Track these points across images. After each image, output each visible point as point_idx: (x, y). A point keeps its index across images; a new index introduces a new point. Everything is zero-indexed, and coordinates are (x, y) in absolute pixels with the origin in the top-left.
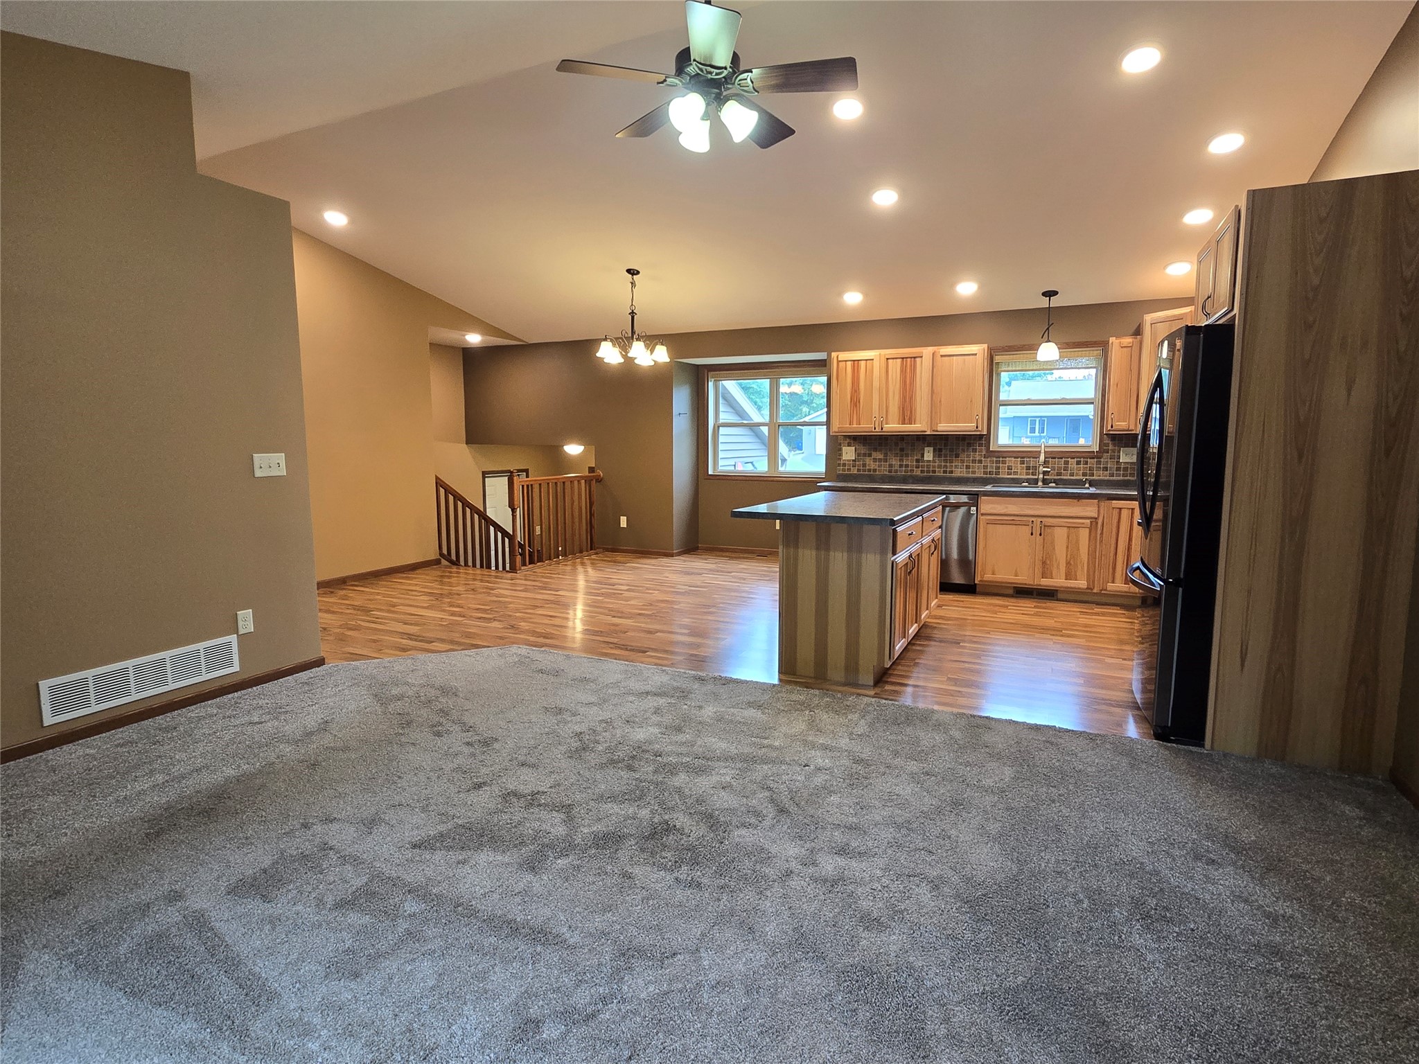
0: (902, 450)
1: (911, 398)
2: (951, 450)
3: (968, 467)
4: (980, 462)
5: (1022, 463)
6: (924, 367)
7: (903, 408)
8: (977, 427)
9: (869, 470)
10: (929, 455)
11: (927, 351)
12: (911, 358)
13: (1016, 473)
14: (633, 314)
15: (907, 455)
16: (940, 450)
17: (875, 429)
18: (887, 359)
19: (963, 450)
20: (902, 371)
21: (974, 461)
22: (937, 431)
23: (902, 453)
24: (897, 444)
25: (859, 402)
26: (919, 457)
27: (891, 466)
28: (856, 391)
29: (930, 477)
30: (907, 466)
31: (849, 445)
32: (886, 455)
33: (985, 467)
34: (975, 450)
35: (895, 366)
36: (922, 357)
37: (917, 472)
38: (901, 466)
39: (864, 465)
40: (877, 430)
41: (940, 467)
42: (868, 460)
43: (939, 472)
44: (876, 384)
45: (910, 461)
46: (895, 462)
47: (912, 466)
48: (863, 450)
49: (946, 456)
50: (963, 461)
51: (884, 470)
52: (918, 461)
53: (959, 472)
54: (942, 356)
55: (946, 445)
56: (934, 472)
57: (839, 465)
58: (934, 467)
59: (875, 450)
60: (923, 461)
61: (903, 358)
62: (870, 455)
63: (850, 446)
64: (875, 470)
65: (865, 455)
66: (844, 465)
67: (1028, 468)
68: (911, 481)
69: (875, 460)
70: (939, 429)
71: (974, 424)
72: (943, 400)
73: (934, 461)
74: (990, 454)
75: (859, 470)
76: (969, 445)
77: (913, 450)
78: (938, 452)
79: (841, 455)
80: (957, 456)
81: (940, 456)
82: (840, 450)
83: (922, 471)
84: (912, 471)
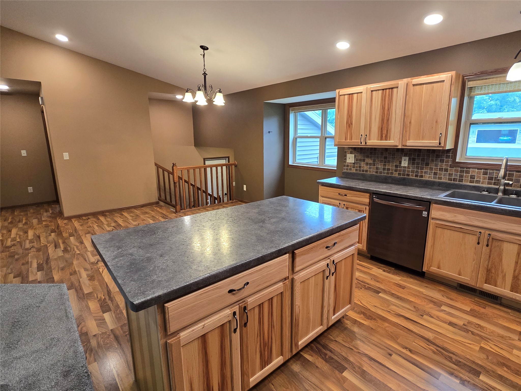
0: (385, 158)
1: (388, 120)
2: (423, 160)
3: (435, 174)
4: (446, 170)
5: (485, 173)
6: (399, 95)
7: (382, 129)
8: (440, 144)
9: (363, 171)
10: (405, 163)
11: (402, 83)
12: (389, 89)
13: (478, 182)
14: (205, 74)
15: (389, 162)
16: (414, 159)
17: (361, 143)
18: (372, 91)
19: (433, 161)
20: (382, 99)
21: (441, 170)
22: (406, 146)
23: (386, 160)
24: (382, 154)
25: (352, 124)
26: (398, 164)
27: (377, 168)
28: (350, 116)
29: (404, 179)
30: (388, 169)
31: (351, 153)
32: (374, 161)
33: (450, 175)
34: (442, 161)
35: (378, 96)
36: (397, 87)
37: (396, 175)
38: (384, 169)
39: (360, 167)
40: (363, 144)
41: (413, 172)
42: (363, 164)
43: (412, 175)
44: (363, 111)
45: (391, 166)
46: (380, 166)
47: (392, 170)
48: (360, 157)
49: (418, 164)
50: (431, 169)
51: (372, 171)
52: (396, 166)
53: (429, 177)
54: (414, 85)
55: (419, 156)
56: (408, 175)
57: (345, 166)
58: (408, 171)
59: (368, 157)
60: (401, 167)
61: (383, 90)
62: (364, 161)
63: (352, 154)
64: (367, 171)
65: (360, 160)
66: (348, 166)
67: (490, 179)
68: (390, 181)
69: (367, 164)
70: (408, 144)
71: (438, 141)
72: (413, 121)
73: (408, 167)
74: (455, 164)
75: (356, 170)
76: (438, 156)
77: (393, 158)
78: (412, 161)
79: (346, 159)
80: (427, 164)
81: (413, 164)
82: (346, 156)
83: (399, 174)
84: (392, 173)
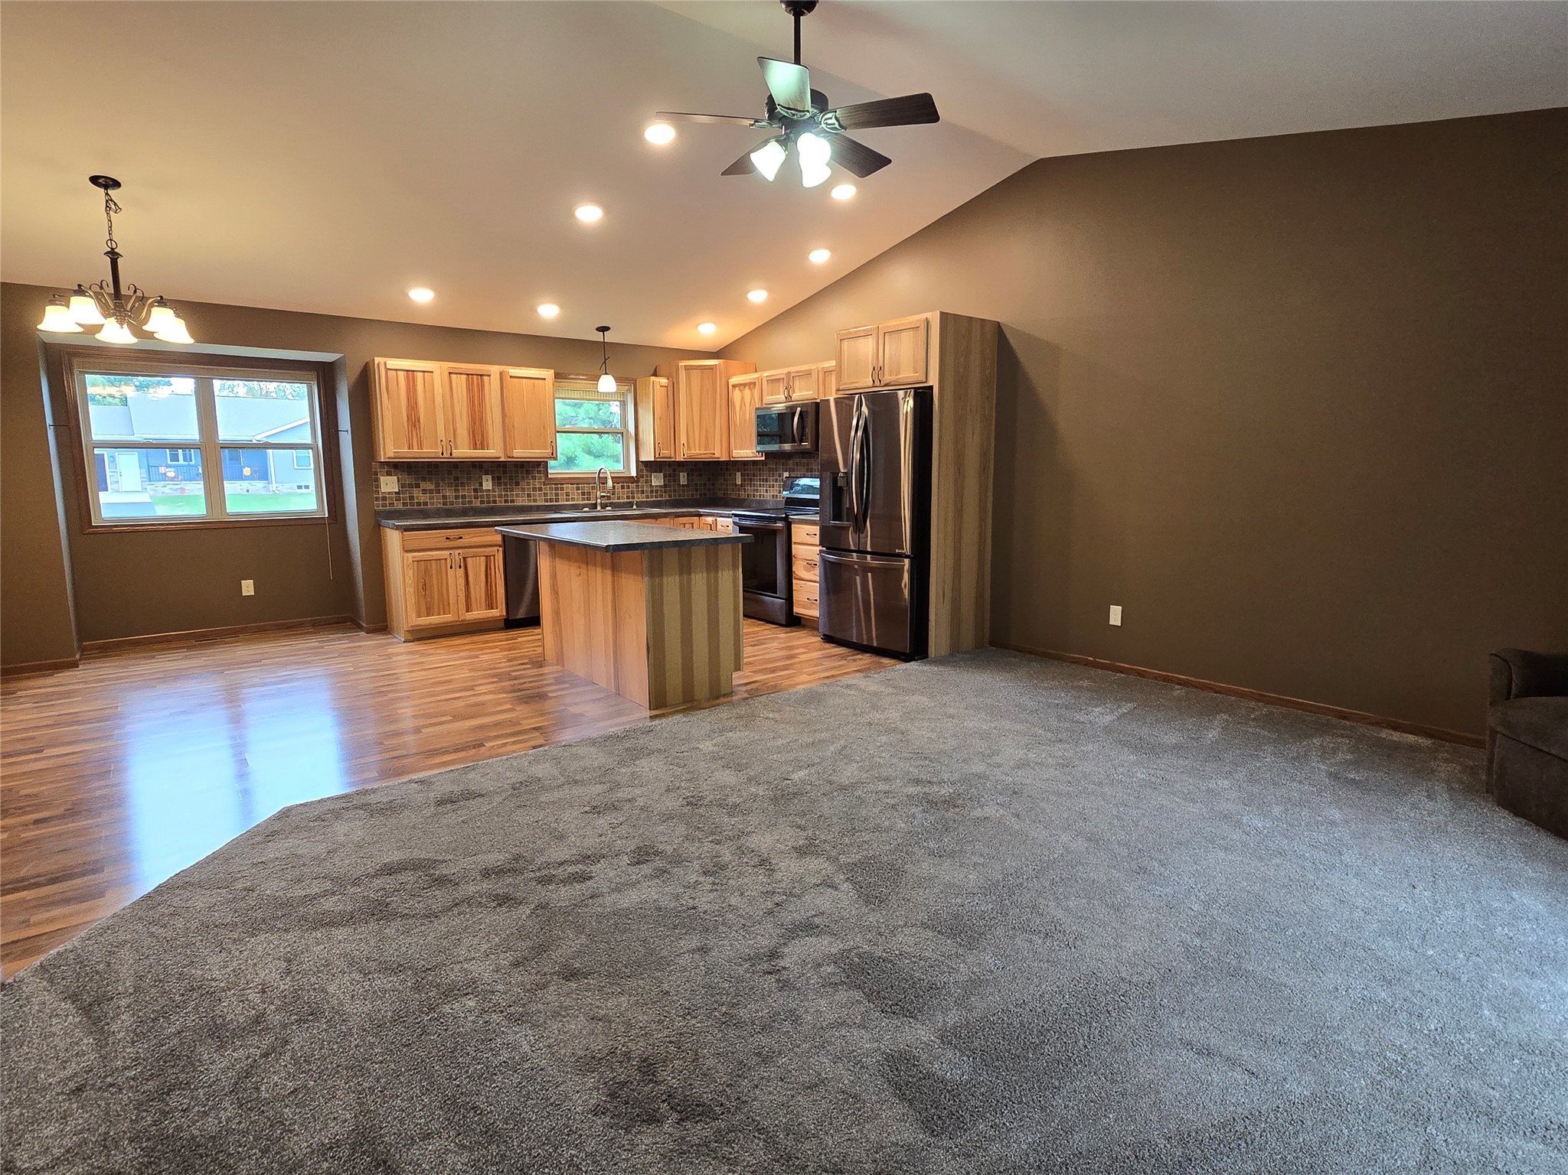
0: (456, 479)
1: (481, 420)
2: (511, 478)
3: (529, 495)
4: (540, 489)
5: (578, 489)
6: (492, 386)
7: (473, 432)
8: (552, 454)
9: (419, 504)
10: (487, 484)
11: (494, 370)
12: (477, 375)
13: (573, 499)
14: (114, 256)
15: (463, 485)
16: (499, 478)
17: (442, 454)
18: (450, 373)
19: (523, 478)
20: (468, 389)
21: (534, 489)
22: (513, 458)
23: (457, 483)
24: (450, 472)
25: (419, 422)
26: (477, 486)
27: (444, 497)
28: (412, 408)
29: (492, 508)
30: (464, 497)
31: (389, 474)
32: (437, 484)
33: (546, 494)
34: (534, 478)
35: (460, 382)
36: (489, 376)
37: (477, 504)
38: (457, 497)
39: (411, 498)
40: (445, 456)
41: (500, 496)
42: (416, 493)
43: (500, 501)
44: (439, 400)
45: (467, 491)
46: (449, 493)
47: (470, 497)
48: (408, 479)
49: (505, 484)
50: (523, 490)
51: (437, 503)
52: (475, 491)
53: (521, 501)
54: (511, 377)
55: (505, 472)
56: (495, 501)
57: (377, 499)
58: (494, 496)
59: (424, 479)
60: (482, 491)
61: (468, 375)
62: (418, 486)
63: (391, 475)
64: (426, 504)
65: (411, 486)
66: (384, 499)
67: (583, 494)
68: (472, 513)
69: (425, 491)
70: (515, 455)
71: (550, 451)
72: (515, 424)
73: (493, 490)
74: (548, 481)
75: (404, 504)
76: (528, 472)
77: (469, 479)
78: (497, 481)
79: (378, 486)
80: (517, 484)
81: (499, 484)
82: (377, 480)
83: (482, 502)
84: (470, 502)
